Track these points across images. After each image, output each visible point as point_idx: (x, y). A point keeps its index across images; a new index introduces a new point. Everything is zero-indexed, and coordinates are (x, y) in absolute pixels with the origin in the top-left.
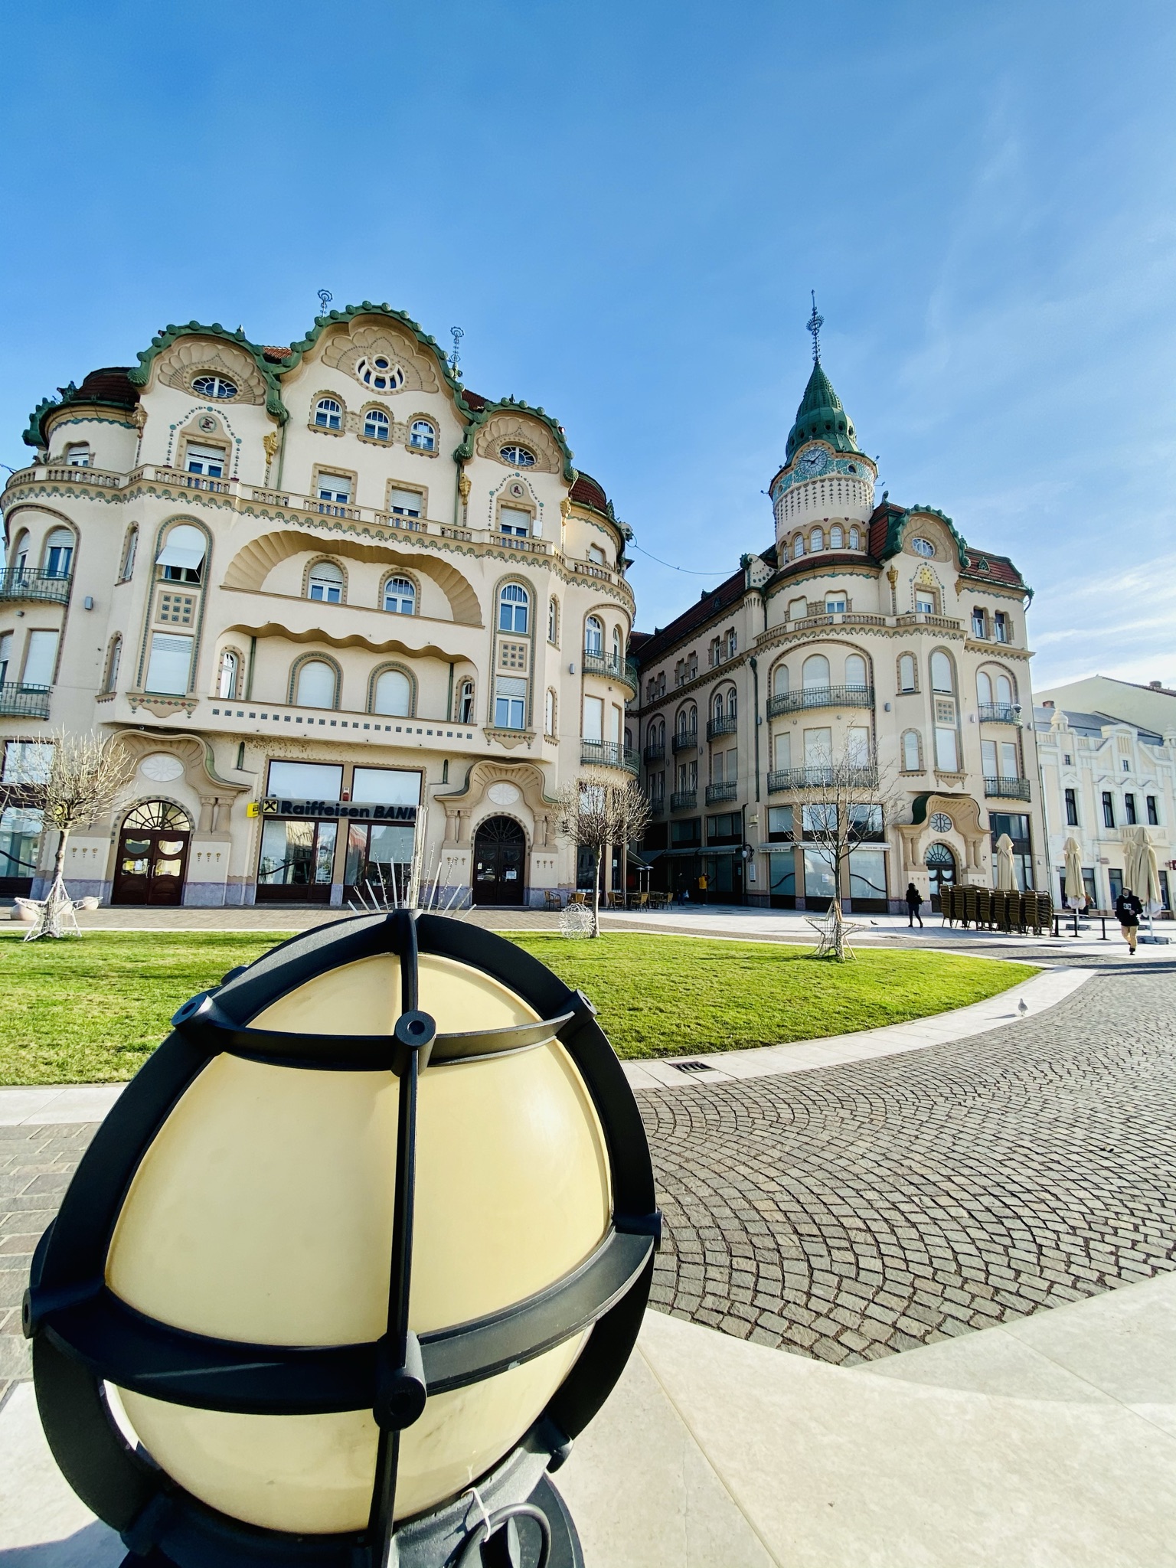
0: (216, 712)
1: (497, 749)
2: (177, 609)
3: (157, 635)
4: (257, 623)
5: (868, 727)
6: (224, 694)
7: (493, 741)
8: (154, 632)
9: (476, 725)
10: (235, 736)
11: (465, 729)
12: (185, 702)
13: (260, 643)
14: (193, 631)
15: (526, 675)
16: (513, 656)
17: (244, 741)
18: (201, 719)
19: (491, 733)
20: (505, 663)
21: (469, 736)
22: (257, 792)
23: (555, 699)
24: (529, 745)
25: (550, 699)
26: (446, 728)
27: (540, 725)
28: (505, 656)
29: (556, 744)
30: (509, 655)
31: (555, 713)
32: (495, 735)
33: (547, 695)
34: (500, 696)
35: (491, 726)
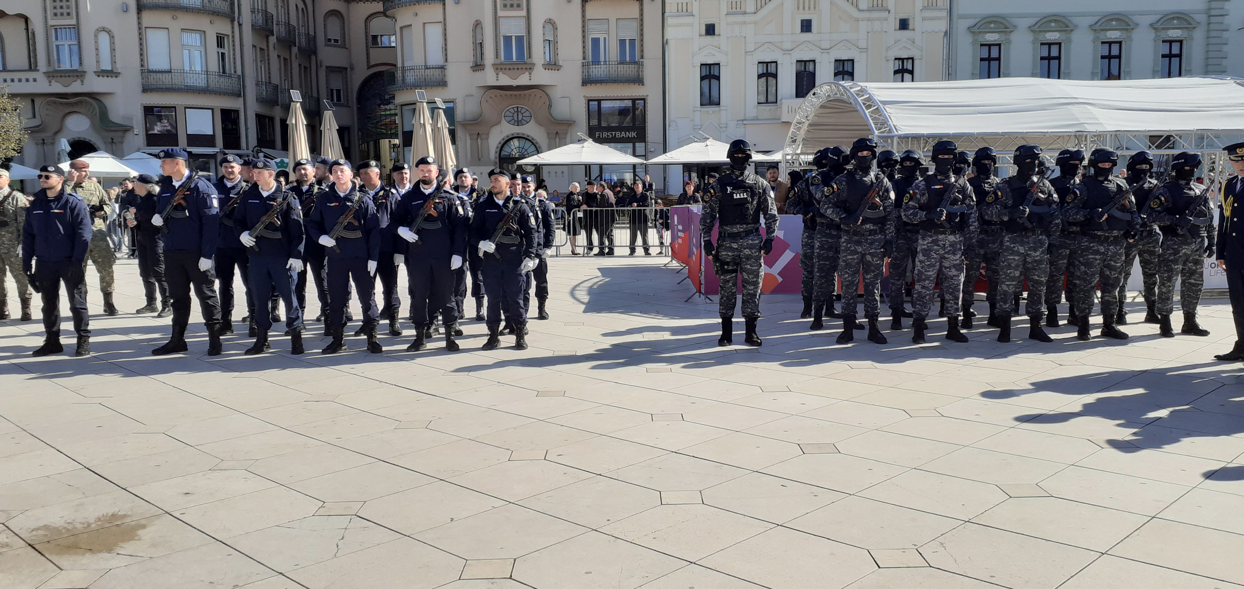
1: (57, 87)
5: (441, 22)
7: (53, 82)
9: (38, 70)
11: (31, 75)
15: (74, 22)
16: (61, 7)
19: (50, 75)
20: (56, 15)
21: (35, 80)
23: (112, 37)
24: (82, 81)
25: (104, 38)
26: (16, 76)
27: (90, 65)
28: (55, 8)
29: (116, 77)
30: (58, 7)
31: (113, 50)
32: (53, 76)
33: (96, 36)
34: (58, 43)
35: (51, 69)
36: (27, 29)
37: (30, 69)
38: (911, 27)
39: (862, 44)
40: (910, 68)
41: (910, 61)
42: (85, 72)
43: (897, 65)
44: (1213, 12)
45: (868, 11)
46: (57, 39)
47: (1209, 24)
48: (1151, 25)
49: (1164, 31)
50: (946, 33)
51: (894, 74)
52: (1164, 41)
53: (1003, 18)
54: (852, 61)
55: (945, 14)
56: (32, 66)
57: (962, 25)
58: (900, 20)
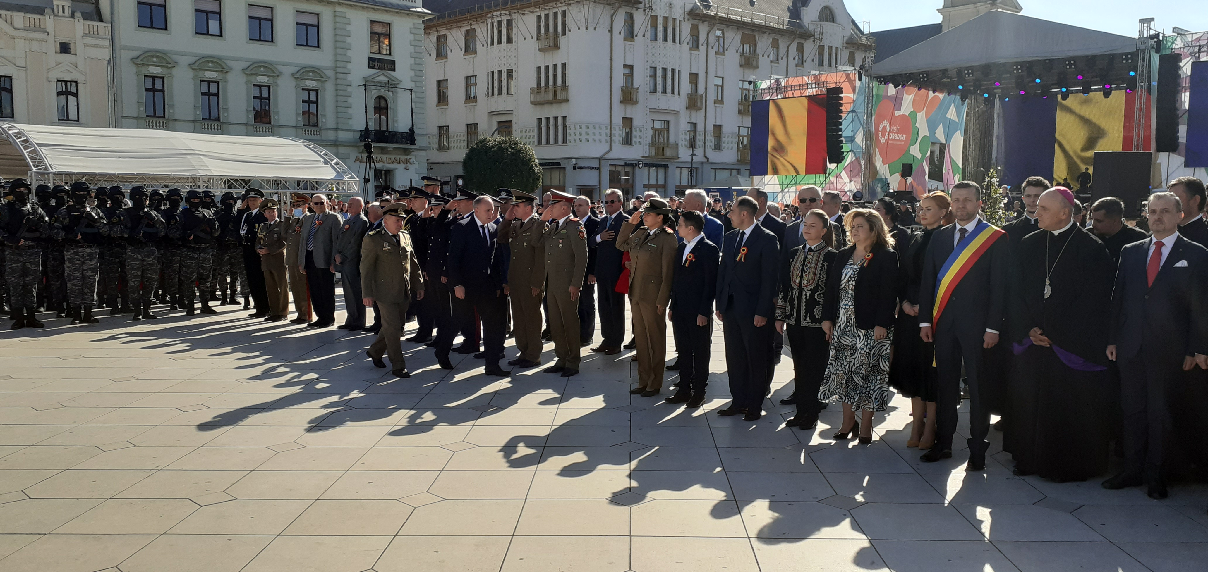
38: (72, 51)
39: (21, 62)
40: (74, 90)
41: (74, 84)
43: (61, 87)
44: (339, 70)
45: (24, 30)
47: (337, 79)
48: (292, 74)
49: (303, 81)
50: (109, 61)
51: (58, 95)
52: (303, 89)
53: (164, 54)
54: (10, 78)
55: (107, 43)
57: (125, 56)
58: (60, 43)
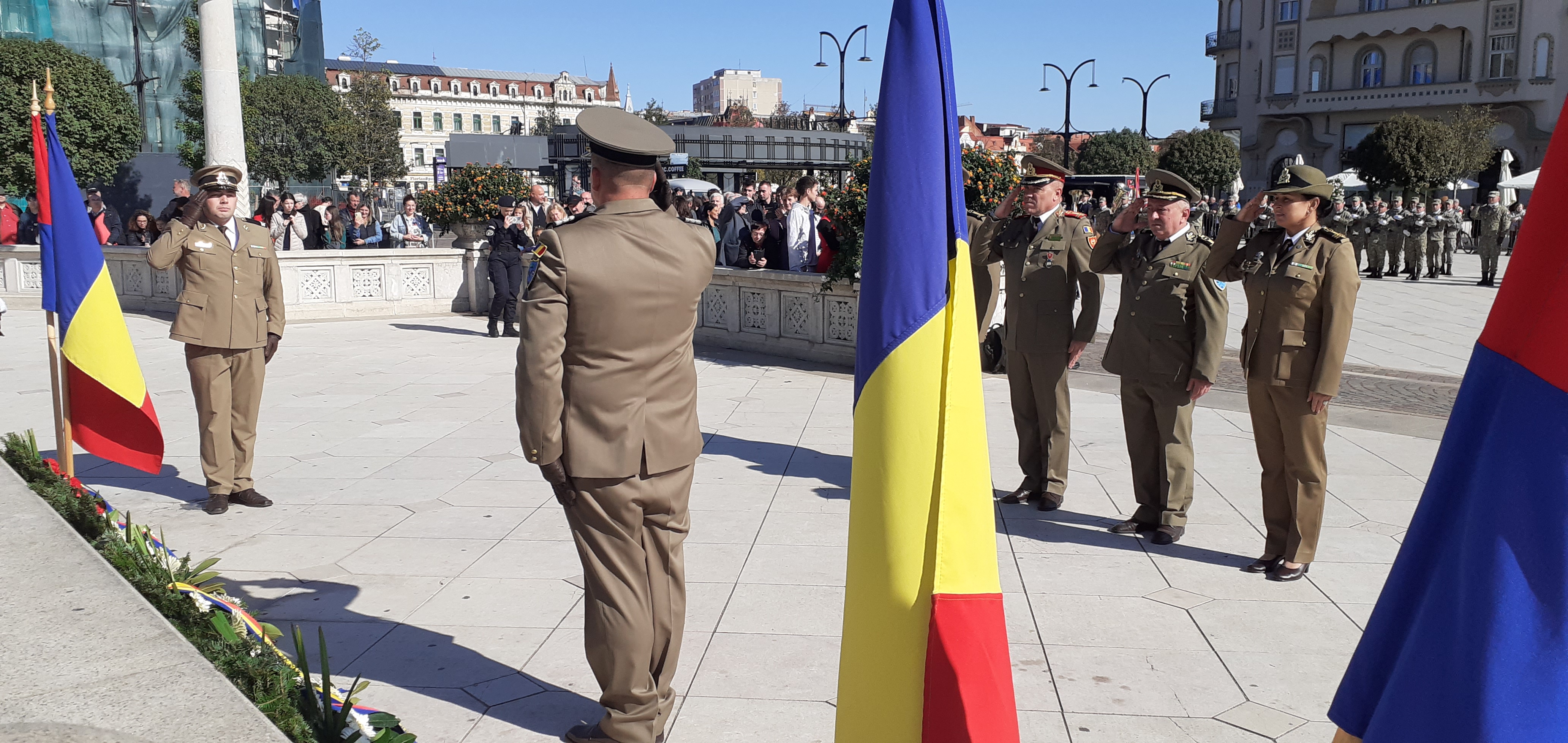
0: (1308, 101)
1: (1488, 97)
2: (1286, 40)
3: (1278, 59)
4: (1327, 38)
6: (1315, 87)
7: (1485, 92)
8: (1277, 56)
9: (1470, 81)
10: (1321, 114)
11: (1461, 86)
12: (1291, 98)
13: (1336, 46)
14: (1294, 52)
15: (1514, 30)
16: (1504, 17)
17: (1328, 116)
18: (1302, 107)
19: (1482, 86)
20: (1497, 24)
21: (1465, 91)
22: (1337, 147)
23: (1551, 43)
24: (1515, 90)
25: (1543, 44)
26: (1447, 87)
27: (1525, 72)
28: (1497, 18)
29: (1550, 83)
30: (1501, 17)
31: (1550, 55)
32: (1485, 87)
33: (1535, 43)
34: (1494, 53)
35: (1484, 80)
36: (1463, 41)
37: (1460, 80)
42: (1519, 81)
46: (1493, 49)
56: (1463, 76)
